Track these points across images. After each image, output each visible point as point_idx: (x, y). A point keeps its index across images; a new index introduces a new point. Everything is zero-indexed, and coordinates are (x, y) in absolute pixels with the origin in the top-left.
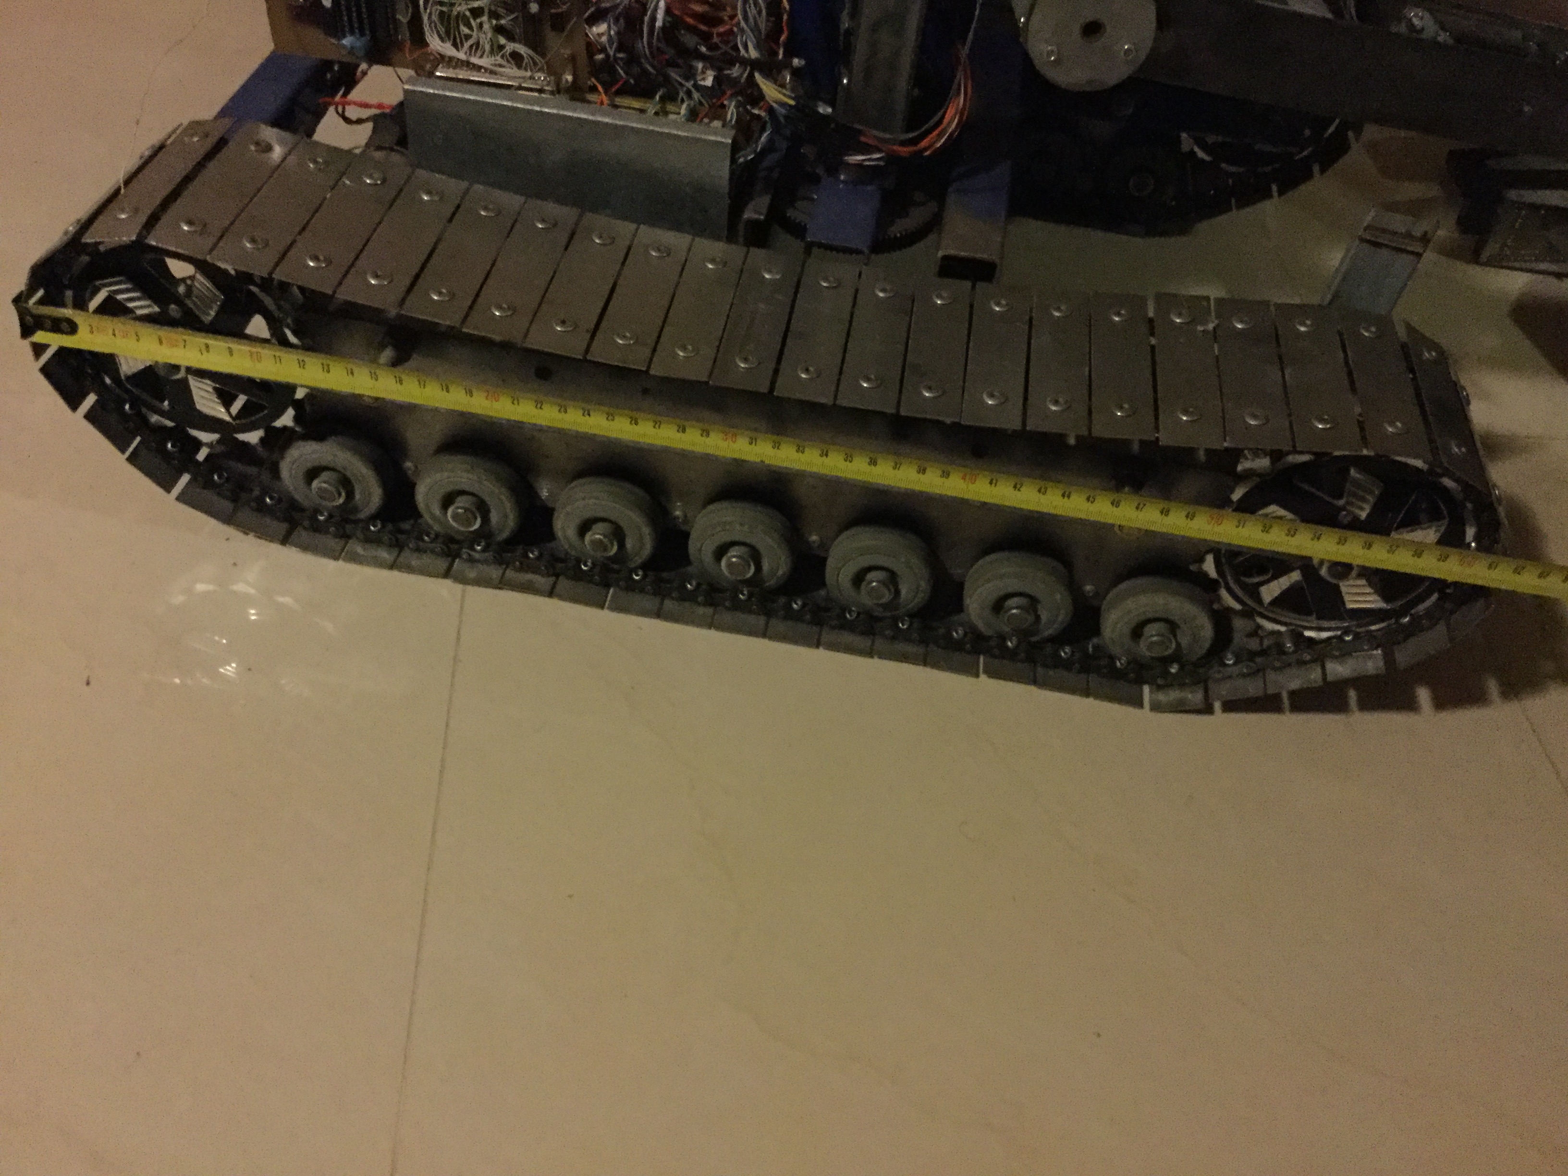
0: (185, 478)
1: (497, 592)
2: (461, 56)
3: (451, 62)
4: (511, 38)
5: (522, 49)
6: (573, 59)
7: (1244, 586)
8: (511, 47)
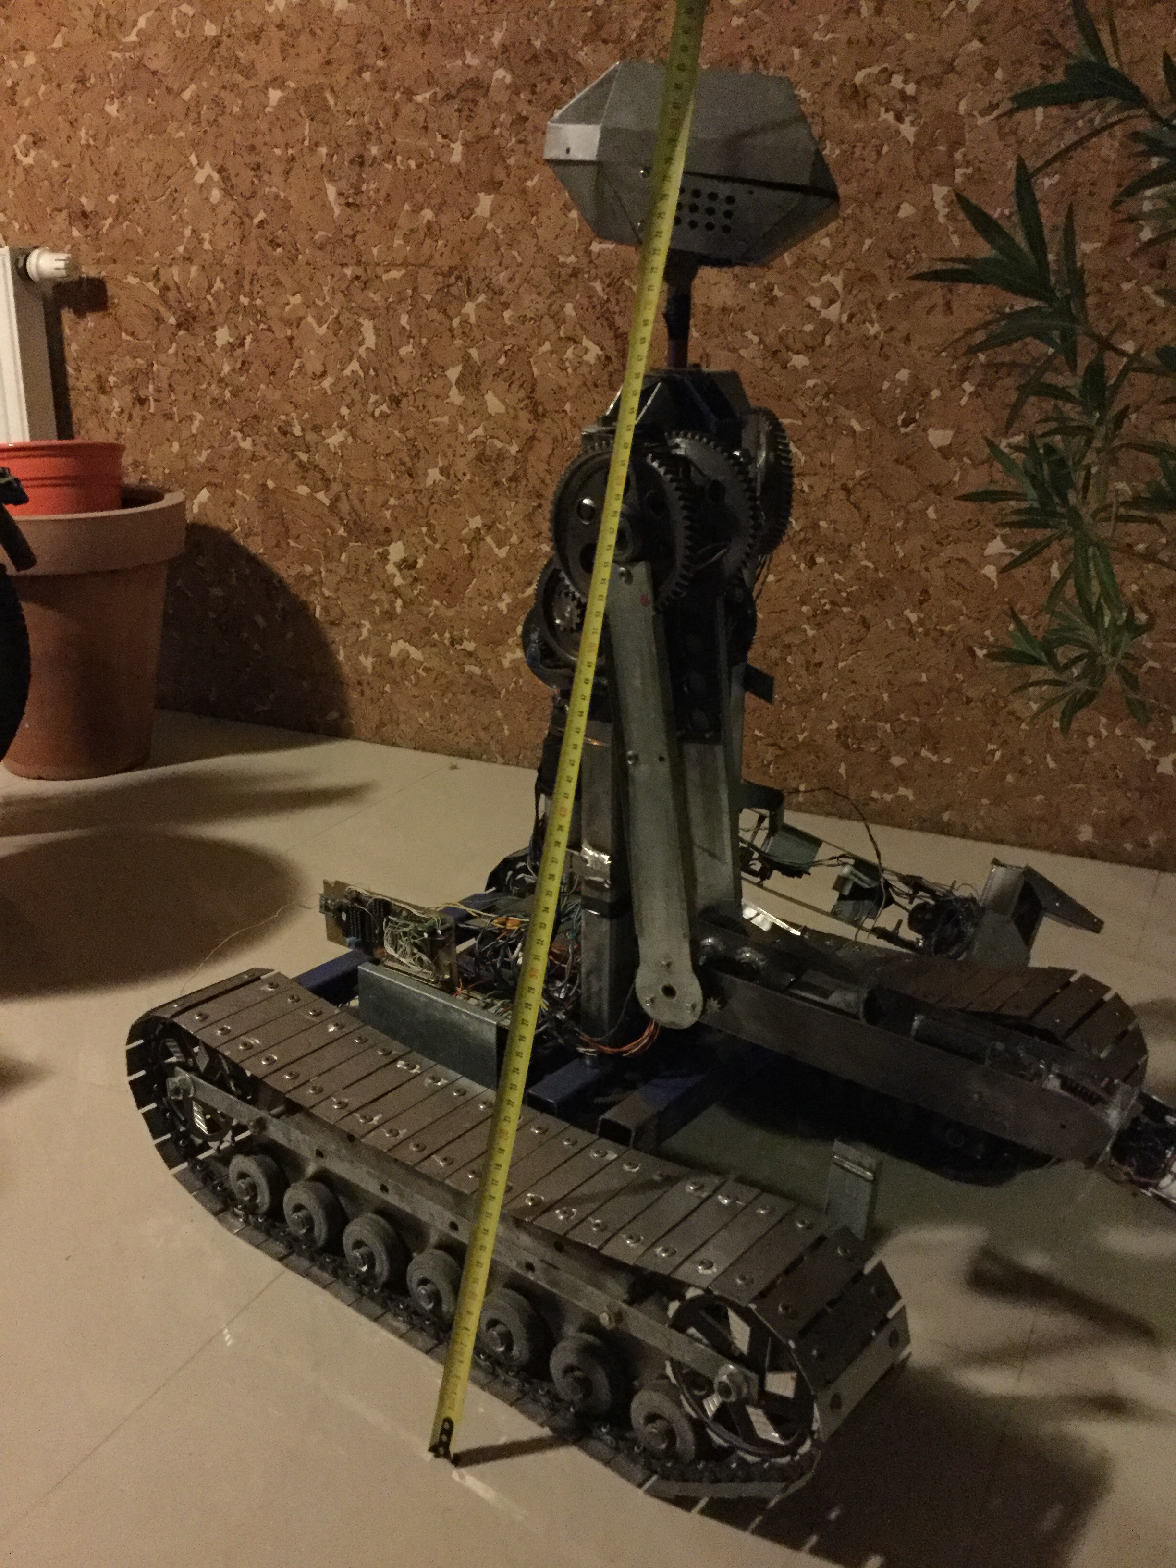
0: (185, 1165)
1: (301, 1278)
2: (396, 956)
3: (392, 958)
4: (420, 950)
5: (425, 958)
6: (450, 966)
7: (694, 1397)
8: (419, 954)
